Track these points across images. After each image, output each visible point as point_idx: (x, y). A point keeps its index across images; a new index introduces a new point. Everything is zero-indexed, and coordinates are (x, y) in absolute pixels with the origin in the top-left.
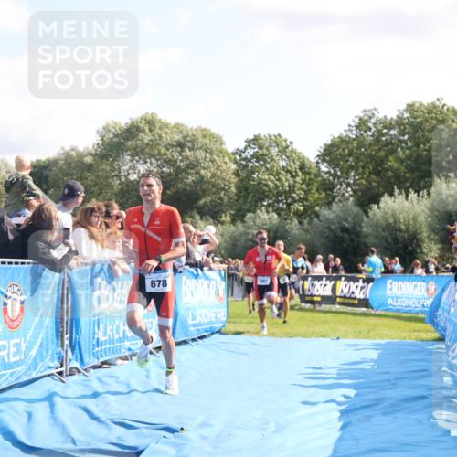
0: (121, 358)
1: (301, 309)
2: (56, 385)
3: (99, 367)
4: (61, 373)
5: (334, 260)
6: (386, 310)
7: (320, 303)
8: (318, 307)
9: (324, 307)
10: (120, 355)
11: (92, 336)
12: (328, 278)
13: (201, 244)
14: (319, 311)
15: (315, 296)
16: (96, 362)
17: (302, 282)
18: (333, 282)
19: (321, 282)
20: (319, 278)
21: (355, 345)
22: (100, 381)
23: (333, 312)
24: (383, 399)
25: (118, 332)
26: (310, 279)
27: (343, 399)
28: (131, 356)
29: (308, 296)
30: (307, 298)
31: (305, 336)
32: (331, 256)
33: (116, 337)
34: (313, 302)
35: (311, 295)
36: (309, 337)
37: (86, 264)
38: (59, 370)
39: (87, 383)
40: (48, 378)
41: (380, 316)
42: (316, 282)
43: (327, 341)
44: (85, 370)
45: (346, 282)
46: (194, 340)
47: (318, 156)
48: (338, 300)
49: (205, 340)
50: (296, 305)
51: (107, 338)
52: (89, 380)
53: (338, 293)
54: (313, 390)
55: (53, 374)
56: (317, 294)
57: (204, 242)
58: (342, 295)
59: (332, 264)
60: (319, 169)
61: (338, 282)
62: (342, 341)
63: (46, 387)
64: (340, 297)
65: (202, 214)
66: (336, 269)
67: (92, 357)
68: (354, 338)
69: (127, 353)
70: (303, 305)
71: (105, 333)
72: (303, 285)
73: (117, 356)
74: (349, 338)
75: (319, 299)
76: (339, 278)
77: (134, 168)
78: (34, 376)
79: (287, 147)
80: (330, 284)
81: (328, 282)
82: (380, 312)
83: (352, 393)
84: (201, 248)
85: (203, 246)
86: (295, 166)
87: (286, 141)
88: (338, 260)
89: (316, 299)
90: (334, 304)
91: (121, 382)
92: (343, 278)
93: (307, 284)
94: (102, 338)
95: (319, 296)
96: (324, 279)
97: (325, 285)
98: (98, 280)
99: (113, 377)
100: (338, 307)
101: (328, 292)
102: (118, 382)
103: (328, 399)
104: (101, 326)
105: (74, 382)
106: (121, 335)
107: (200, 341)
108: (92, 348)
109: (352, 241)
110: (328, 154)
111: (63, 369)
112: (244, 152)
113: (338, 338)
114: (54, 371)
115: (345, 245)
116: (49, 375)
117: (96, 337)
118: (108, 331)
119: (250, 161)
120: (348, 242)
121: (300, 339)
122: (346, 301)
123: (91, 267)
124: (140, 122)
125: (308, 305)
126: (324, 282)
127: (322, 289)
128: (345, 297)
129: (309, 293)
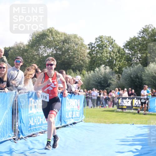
0: (40, 133)
1: (117, 112)
2: (13, 144)
3: (31, 136)
4: (14, 139)
5: (131, 91)
6: (154, 112)
7: (125, 109)
8: (124, 111)
9: (127, 111)
10: (40, 131)
11: (28, 123)
12: (129, 98)
13: (75, 84)
15: (124, 106)
17: (117, 100)
18: (131, 100)
19: (126, 100)
20: (125, 98)
21: (141, 127)
22: (31, 142)
23: (131, 113)
24: (153, 150)
25: (39, 121)
26: (121, 99)
27: (135, 150)
28: (45, 132)
29: (120, 106)
30: (120, 107)
31: (119, 123)
32: (130, 89)
33: (38, 124)
34: (122, 109)
35: (122, 106)
36: (121, 124)
37: (26, 92)
38: (14, 138)
39: (26, 143)
40: (9, 141)
41: (151, 114)
42: (124, 100)
43: (129, 125)
44: (25, 138)
45: (137, 100)
46: (71, 124)
47: (124, 46)
48: (134, 108)
49: (76, 124)
50: (115, 110)
51: (34, 124)
52: (26, 142)
53: (134, 105)
54: (123, 146)
55: (11, 139)
56: (125, 105)
57: (76, 83)
58: (136, 105)
59: (130, 92)
60: (125, 52)
61: (134, 100)
62: (135, 125)
63: (9, 145)
64: (135, 106)
65: (74, 70)
67: (28, 132)
68: (140, 124)
69: (43, 131)
70: (118, 110)
71: (34, 122)
72: (118, 101)
73: (39, 132)
74: (138, 124)
75: (126, 107)
76: (133, 98)
77: (46, 51)
78: (3, 140)
79: (113, 42)
80: (130, 101)
81: (129, 100)
82: (151, 113)
83: (139, 147)
84: (75, 85)
85: (76, 84)
86: (116, 50)
87: (112, 39)
88: (133, 91)
89: (124, 107)
90: (131, 109)
91: (40, 143)
92: (135, 98)
93: (120, 101)
94: (32, 124)
95: (126, 106)
96: (127, 98)
97: (128, 102)
98: (31, 99)
99: (37, 141)
100: (133, 111)
101: (129, 104)
102: (39, 143)
103: (129, 150)
104: (32, 119)
105: (20, 143)
106: (40, 123)
107: (74, 125)
108: (28, 128)
109: (139, 82)
110: (128, 45)
111: (16, 137)
112: (94, 44)
113: (133, 124)
114: (12, 138)
115: (136, 84)
116: (10, 140)
117: (30, 123)
118: (35, 121)
119: (96, 48)
120: (138, 82)
121: (117, 124)
122: (137, 108)
123: (28, 93)
124: (48, 32)
125: (120, 110)
126: (127, 100)
127: (127, 103)
128: (137, 106)
129: (121, 105)
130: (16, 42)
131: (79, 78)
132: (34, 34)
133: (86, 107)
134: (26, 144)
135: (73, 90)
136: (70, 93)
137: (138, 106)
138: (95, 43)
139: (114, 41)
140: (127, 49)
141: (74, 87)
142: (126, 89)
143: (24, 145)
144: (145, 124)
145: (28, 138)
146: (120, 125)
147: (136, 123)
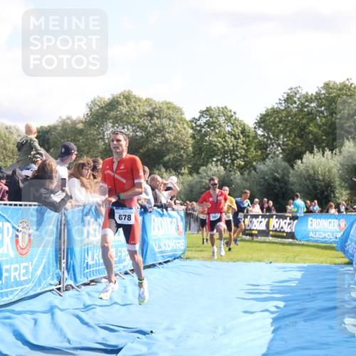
1: (242, 240)
2: (56, 298)
3: (88, 284)
4: (59, 289)
5: (268, 203)
6: (308, 241)
7: (257, 235)
8: (255, 239)
9: (260, 238)
11: (83, 260)
12: (263, 216)
13: (166, 190)
14: (257, 242)
15: (253, 230)
16: (86, 281)
18: (267, 220)
19: (257, 219)
20: (256, 216)
21: (284, 268)
22: (89, 295)
23: (267, 242)
24: (305, 309)
26: (249, 217)
27: (275, 309)
29: (247, 230)
30: (247, 232)
31: (245, 260)
32: (266, 199)
33: (101, 262)
34: (251, 235)
35: (250, 230)
36: (249, 262)
37: (79, 206)
38: (58, 286)
39: (80, 297)
40: (49, 293)
41: (303, 245)
42: (254, 219)
43: (263, 264)
44: (78, 287)
45: (277, 220)
46: (160, 264)
47: (256, 123)
48: (271, 233)
49: (169, 264)
51: (94, 262)
52: (80, 295)
53: (271, 228)
54: (252, 302)
55: (53, 290)
56: (255, 228)
57: (168, 189)
58: (274, 229)
59: (266, 205)
60: (256, 133)
61: (271, 219)
62: (273, 264)
63: (48, 300)
64: (272, 231)
65: (167, 167)
66: (269, 209)
67: (83, 276)
68: (283, 262)
70: (244, 237)
71: (93, 259)
73: (102, 276)
74: (279, 262)
75: (256, 232)
76: (272, 216)
78: (39, 291)
79: (232, 116)
80: (265, 221)
81: (263, 219)
82: (302, 242)
83: (281, 304)
84: (166, 193)
86: (238, 131)
87: (231, 111)
88: (271, 203)
89: (254, 232)
90: (268, 236)
92: (275, 217)
93: (247, 221)
94: (91, 263)
95: (256, 230)
96: (260, 217)
97: (261, 222)
98: (88, 217)
100: (271, 238)
101: (263, 227)
103: (263, 309)
104: (90, 253)
105: (69, 296)
107: (165, 265)
108: (82, 269)
109: (281, 188)
110: (263, 122)
111: (61, 286)
112: (199, 120)
113: (271, 263)
114: (54, 288)
115: (276, 191)
116: (50, 291)
117: (86, 261)
118: (96, 258)
119: (203, 127)
120: (279, 189)
121: (242, 263)
122: (277, 234)
123: (82, 208)
124: (120, 98)
125: (248, 237)
126: (260, 219)
127: (259, 225)
128: (276, 231)
129: (249, 228)
130: (61, 117)
131: (173, 180)
132: (94, 102)
133: (188, 232)
134: (78, 298)
135: (164, 201)
136: (158, 207)
137: (278, 230)
138: (200, 118)
139: (235, 113)
140: (261, 129)
141: (164, 197)
142: (257, 200)
143: (76, 300)
144: (291, 262)
145: (83, 287)
146: (247, 263)
147: (276, 261)
